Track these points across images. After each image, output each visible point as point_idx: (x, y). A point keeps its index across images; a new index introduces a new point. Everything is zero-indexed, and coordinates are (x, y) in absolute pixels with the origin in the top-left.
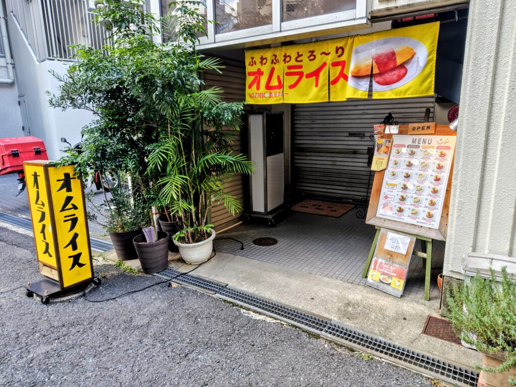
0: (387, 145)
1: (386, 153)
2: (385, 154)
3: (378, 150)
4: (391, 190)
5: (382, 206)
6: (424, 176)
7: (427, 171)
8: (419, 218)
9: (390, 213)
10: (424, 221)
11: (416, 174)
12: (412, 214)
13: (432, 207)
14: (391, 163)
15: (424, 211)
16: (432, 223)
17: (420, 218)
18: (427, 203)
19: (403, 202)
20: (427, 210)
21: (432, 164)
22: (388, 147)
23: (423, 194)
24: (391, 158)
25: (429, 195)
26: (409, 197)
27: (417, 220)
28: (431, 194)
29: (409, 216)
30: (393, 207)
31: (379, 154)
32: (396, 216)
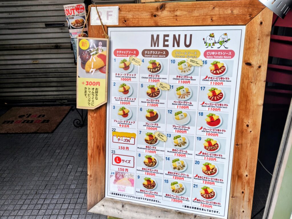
0: (100, 52)
1: (101, 69)
2: (99, 73)
3: (83, 64)
4: (125, 146)
5: (114, 178)
6: (186, 116)
7: (191, 104)
8: (187, 200)
9: (130, 190)
10: (198, 205)
11: (170, 112)
12: (173, 191)
13: (210, 177)
14: (116, 91)
15: (195, 186)
16: (215, 208)
17: (190, 199)
18: (200, 169)
19: (153, 169)
20: (201, 184)
21: (199, 89)
22: (102, 57)
23: (189, 152)
24: (114, 79)
25: (201, 154)
26: (162, 159)
27: (185, 203)
28: (205, 151)
29: (167, 196)
30: (135, 178)
31: (88, 72)
32: (143, 195)
